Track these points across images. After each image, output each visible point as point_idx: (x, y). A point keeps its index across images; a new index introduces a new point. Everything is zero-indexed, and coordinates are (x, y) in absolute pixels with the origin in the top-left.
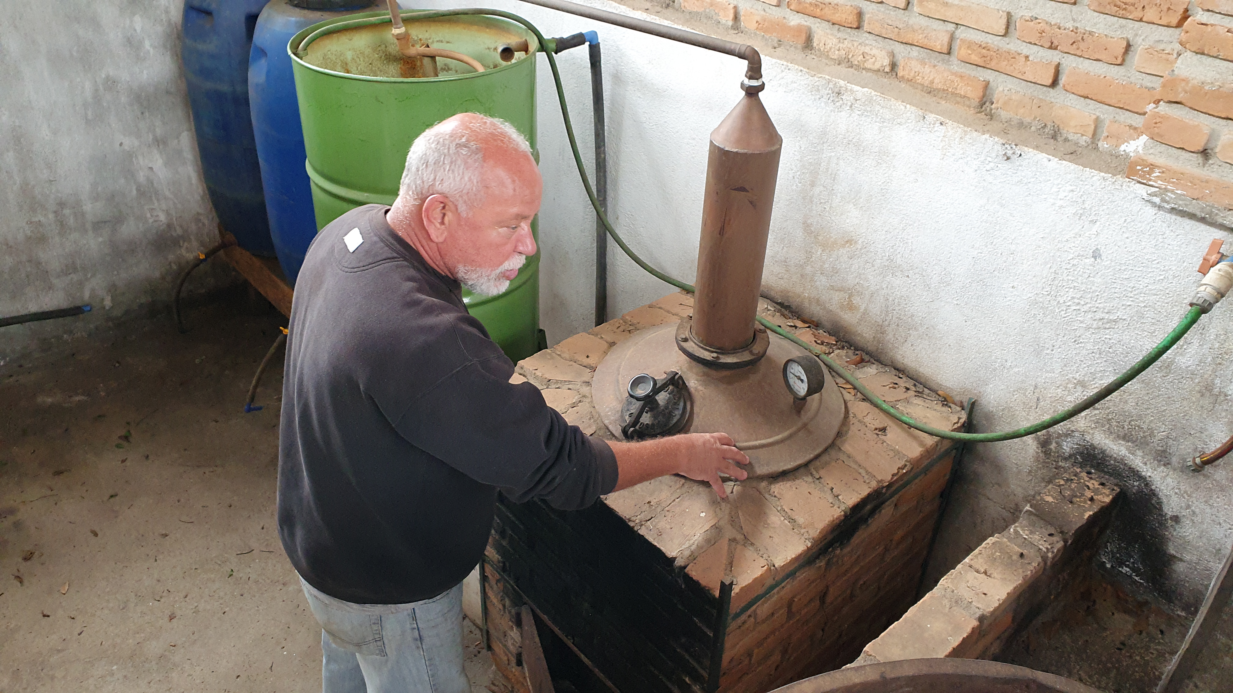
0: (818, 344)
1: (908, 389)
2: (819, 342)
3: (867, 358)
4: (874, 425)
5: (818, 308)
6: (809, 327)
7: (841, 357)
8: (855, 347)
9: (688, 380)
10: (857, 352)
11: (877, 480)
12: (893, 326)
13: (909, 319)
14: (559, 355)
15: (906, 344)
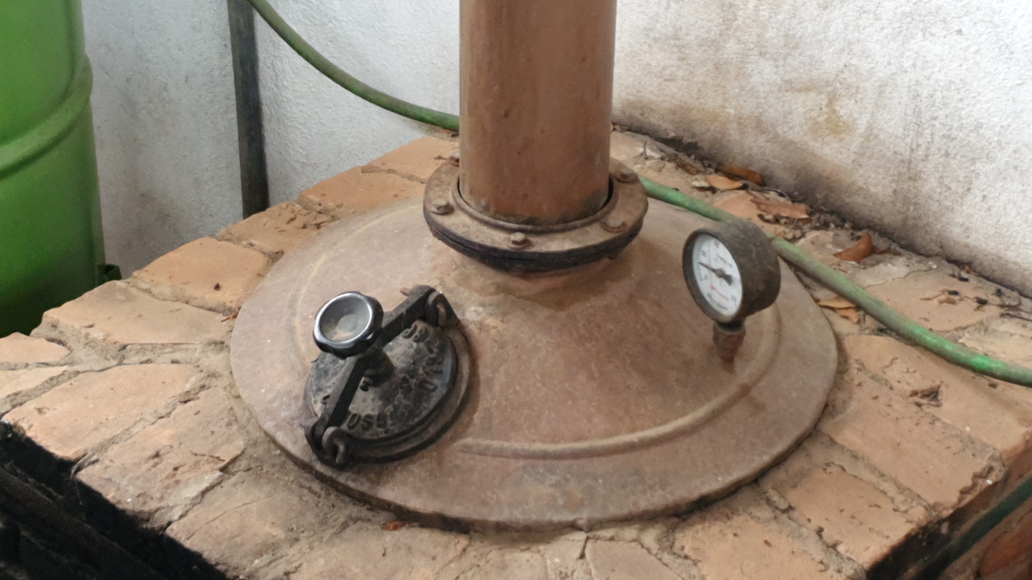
0: (768, 221)
1: (982, 302)
2: (769, 217)
3: (881, 243)
4: (909, 384)
5: (762, 140)
6: (744, 187)
7: (823, 245)
8: (853, 222)
9: (460, 306)
10: (860, 233)
11: (925, 504)
12: (936, 158)
13: (972, 135)
14: (148, 291)
15: (970, 197)
